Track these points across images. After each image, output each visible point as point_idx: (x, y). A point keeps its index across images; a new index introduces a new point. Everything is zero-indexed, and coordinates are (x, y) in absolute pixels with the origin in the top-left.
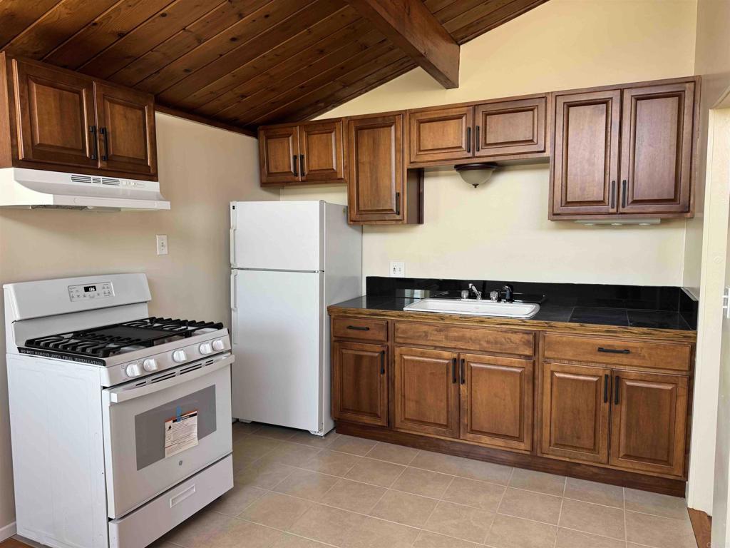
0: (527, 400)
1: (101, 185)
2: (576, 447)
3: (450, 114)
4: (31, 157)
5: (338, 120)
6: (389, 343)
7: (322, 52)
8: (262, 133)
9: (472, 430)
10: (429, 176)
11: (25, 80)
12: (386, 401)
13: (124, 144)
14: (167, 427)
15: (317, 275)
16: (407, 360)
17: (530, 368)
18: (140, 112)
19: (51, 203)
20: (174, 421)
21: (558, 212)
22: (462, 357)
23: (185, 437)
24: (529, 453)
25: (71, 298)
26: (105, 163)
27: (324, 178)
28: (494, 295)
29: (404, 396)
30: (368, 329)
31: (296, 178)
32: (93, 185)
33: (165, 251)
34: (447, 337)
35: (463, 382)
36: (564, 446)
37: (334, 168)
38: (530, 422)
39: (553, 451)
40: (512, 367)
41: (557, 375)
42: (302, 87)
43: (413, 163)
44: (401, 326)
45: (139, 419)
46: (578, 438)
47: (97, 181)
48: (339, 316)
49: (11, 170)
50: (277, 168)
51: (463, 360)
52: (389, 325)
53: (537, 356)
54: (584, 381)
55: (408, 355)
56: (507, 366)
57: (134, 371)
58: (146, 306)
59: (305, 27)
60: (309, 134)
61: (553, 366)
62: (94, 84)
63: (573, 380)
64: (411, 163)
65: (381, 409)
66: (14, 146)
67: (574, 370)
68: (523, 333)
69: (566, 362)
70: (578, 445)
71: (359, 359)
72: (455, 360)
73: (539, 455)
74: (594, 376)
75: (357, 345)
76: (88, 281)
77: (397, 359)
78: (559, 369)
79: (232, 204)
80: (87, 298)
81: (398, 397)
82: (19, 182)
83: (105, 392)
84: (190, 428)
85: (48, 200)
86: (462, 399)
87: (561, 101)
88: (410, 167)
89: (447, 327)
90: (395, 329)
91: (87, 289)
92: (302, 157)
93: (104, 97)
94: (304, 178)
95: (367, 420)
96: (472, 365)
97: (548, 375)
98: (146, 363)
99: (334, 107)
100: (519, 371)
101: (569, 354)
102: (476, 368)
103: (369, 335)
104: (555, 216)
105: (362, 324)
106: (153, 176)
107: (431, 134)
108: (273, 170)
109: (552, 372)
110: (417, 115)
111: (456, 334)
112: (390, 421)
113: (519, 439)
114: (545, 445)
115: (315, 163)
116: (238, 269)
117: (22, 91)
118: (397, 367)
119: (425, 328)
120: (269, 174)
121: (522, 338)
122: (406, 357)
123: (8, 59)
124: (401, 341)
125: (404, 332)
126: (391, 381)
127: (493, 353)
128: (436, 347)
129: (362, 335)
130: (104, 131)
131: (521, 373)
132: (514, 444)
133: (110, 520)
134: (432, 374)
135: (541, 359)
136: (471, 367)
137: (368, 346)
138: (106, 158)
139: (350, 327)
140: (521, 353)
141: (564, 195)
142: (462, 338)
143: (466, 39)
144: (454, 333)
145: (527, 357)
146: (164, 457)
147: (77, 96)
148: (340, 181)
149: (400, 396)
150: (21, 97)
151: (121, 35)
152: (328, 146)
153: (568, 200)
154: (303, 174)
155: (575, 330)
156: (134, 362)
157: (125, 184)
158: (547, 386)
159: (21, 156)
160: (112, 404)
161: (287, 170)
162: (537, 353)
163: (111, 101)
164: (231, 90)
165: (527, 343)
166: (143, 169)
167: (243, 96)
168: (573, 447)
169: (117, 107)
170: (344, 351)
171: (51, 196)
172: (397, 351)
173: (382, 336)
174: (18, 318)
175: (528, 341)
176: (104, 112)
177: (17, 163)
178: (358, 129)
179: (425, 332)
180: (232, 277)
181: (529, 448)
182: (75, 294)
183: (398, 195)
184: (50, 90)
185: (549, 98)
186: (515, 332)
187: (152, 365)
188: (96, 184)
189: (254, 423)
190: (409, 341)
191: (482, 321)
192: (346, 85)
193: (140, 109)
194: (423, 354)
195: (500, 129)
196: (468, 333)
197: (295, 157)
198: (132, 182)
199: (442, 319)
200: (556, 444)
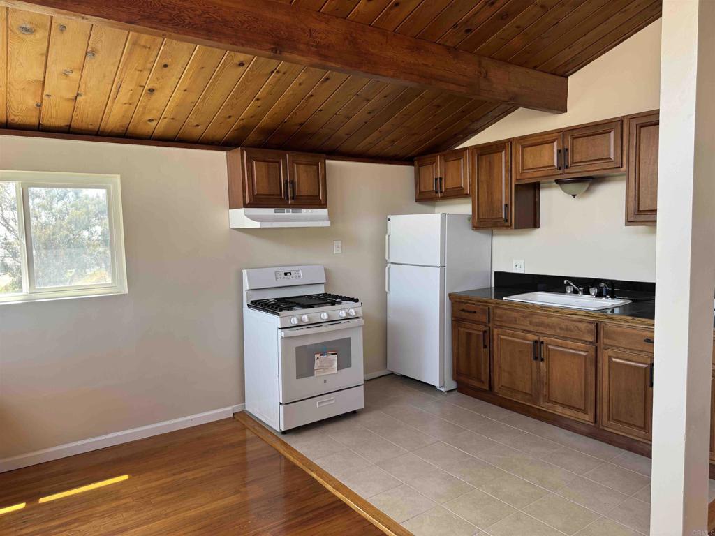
0: (591, 379)
1: (291, 214)
2: (629, 424)
3: (546, 140)
4: (252, 201)
5: (465, 149)
6: (490, 325)
7: (439, 106)
8: (416, 162)
9: (550, 401)
10: (544, 188)
11: (249, 161)
12: (488, 371)
13: (304, 188)
14: (316, 358)
15: (438, 270)
16: (502, 339)
17: (592, 352)
18: (315, 167)
19: (259, 226)
20: (321, 355)
21: (632, 219)
22: (542, 340)
23: (328, 366)
24: (593, 424)
25: (276, 279)
26: (293, 201)
27: (456, 194)
28: (593, 291)
29: (500, 368)
30: (475, 312)
31: (437, 195)
32: (286, 214)
33: (340, 251)
34: (531, 323)
35: (542, 360)
36: (620, 422)
37: (462, 186)
38: (593, 398)
39: (611, 425)
40: (580, 351)
41: (614, 359)
42: (436, 129)
43: (519, 179)
44: (498, 312)
45: (298, 349)
46: (631, 416)
47: (288, 212)
48: (456, 302)
49: (242, 210)
50: (425, 188)
51: (542, 343)
52: (491, 310)
53: (599, 343)
54: (635, 367)
55: (503, 335)
56: (576, 350)
57: (295, 321)
58: (323, 286)
59: (417, 96)
60: (446, 161)
61: (610, 352)
62: (287, 155)
63: (627, 365)
64: (517, 180)
65: (485, 377)
66: (244, 197)
67: (626, 356)
68: (587, 322)
69: (622, 349)
70: (631, 422)
71: (469, 335)
72: (536, 342)
73: (601, 427)
74: (644, 364)
75: (467, 324)
76: (287, 269)
77: (495, 337)
78: (614, 355)
79: (388, 217)
80: (286, 279)
81: (496, 369)
82: (246, 216)
83: (280, 331)
84: (332, 361)
85: (257, 225)
86: (542, 374)
87: (634, 122)
88: (517, 183)
89: (532, 314)
90: (494, 314)
91: (286, 274)
92: (441, 179)
93: (293, 162)
94: (442, 194)
95: (475, 383)
96: (550, 347)
97: (606, 359)
98: (303, 318)
99: (473, 136)
100: (584, 354)
101: (624, 343)
102: (552, 349)
103: (476, 317)
104: (629, 222)
105: (472, 308)
106: (323, 205)
107: (532, 156)
108: (423, 190)
109: (610, 358)
110: (522, 141)
111: (537, 320)
112: (491, 387)
113: (584, 411)
114: (605, 419)
115: (450, 183)
116: (392, 263)
117: (248, 167)
118: (495, 342)
119: (515, 314)
120: (421, 193)
121: (587, 326)
122: (502, 337)
123: (242, 151)
124: (498, 323)
125: (500, 316)
126: (491, 354)
127: (566, 339)
128: (524, 331)
129: (471, 316)
130: (292, 182)
131: (585, 356)
132: (581, 416)
133: (281, 404)
134: (520, 351)
135: (602, 346)
136: (549, 348)
137: (475, 326)
138: (293, 198)
139: (463, 310)
140: (586, 339)
141: (637, 205)
142: (542, 324)
143: (571, 72)
144: (536, 319)
145: (591, 343)
146: (314, 375)
147: (277, 164)
148: (466, 196)
149: (497, 368)
150: (248, 170)
151: (301, 124)
152: (458, 169)
153: (641, 209)
154: (441, 192)
155: (628, 322)
156: (296, 316)
157: (306, 212)
158: (606, 368)
159: (248, 202)
160: (282, 338)
161: (431, 189)
162: (599, 340)
163: (297, 164)
164: (383, 139)
165: (590, 331)
166: (317, 201)
167: (393, 141)
168: (626, 423)
169: (301, 166)
170: (459, 329)
171: (259, 223)
172: (496, 331)
173: (485, 319)
174: (248, 289)
175: (591, 330)
176: (293, 171)
177: (246, 206)
178: (480, 155)
179: (515, 318)
180: (387, 268)
181: (592, 420)
182: (279, 277)
183: (506, 205)
184: (263, 164)
185: (626, 121)
186: (581, 321)
187: (306, 319)
188: (288, 213)
189: (403, 376)
190: (503, 324)
191: (557, 311)
192: (473, 121)
193: (314, 165)
194: (513, 335)
195: (584, 150)
196: (547, 320)
197: (436, 179)
198: (310, 210)
199: (528, 308)
200: (614, 420)
